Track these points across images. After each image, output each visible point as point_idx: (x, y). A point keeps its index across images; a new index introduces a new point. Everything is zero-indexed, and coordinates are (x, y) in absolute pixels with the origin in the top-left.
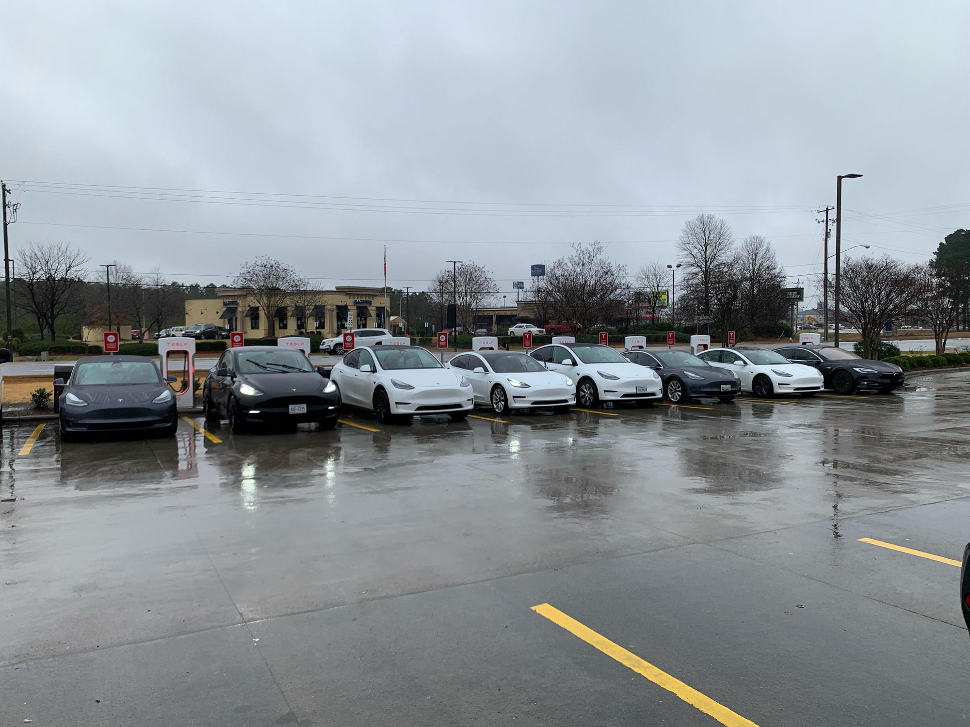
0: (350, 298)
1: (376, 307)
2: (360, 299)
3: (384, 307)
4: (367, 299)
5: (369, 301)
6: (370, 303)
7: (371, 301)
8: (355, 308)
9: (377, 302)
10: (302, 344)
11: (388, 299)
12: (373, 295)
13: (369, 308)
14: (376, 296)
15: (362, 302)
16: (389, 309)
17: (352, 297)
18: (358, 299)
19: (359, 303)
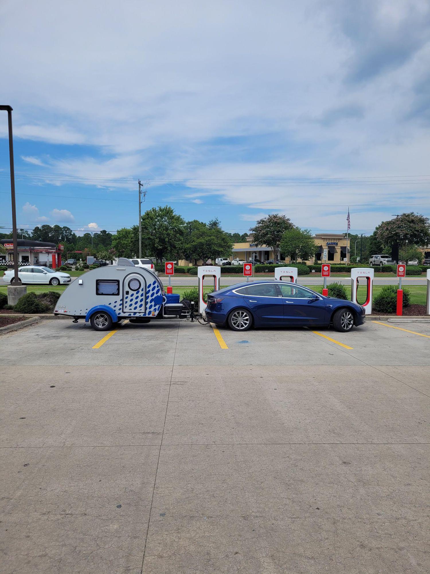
0: (324, 241)
1: (341, 247)
2: (330, 242)
3: (346, 247)
4: (335, 242)
5: (336, 243)
6: (337, 244)
7: (337, 243)
8: (327, 247)
9: (341, 244)
10: (292, 272)
11: (349, 242)
12: (339, 239)
13: (336, 247)
14: (341, 239)
15: (332, 244)
16: (349, 248)
17: (325, 241)
18: (329, 241)
19: (330, 244)
